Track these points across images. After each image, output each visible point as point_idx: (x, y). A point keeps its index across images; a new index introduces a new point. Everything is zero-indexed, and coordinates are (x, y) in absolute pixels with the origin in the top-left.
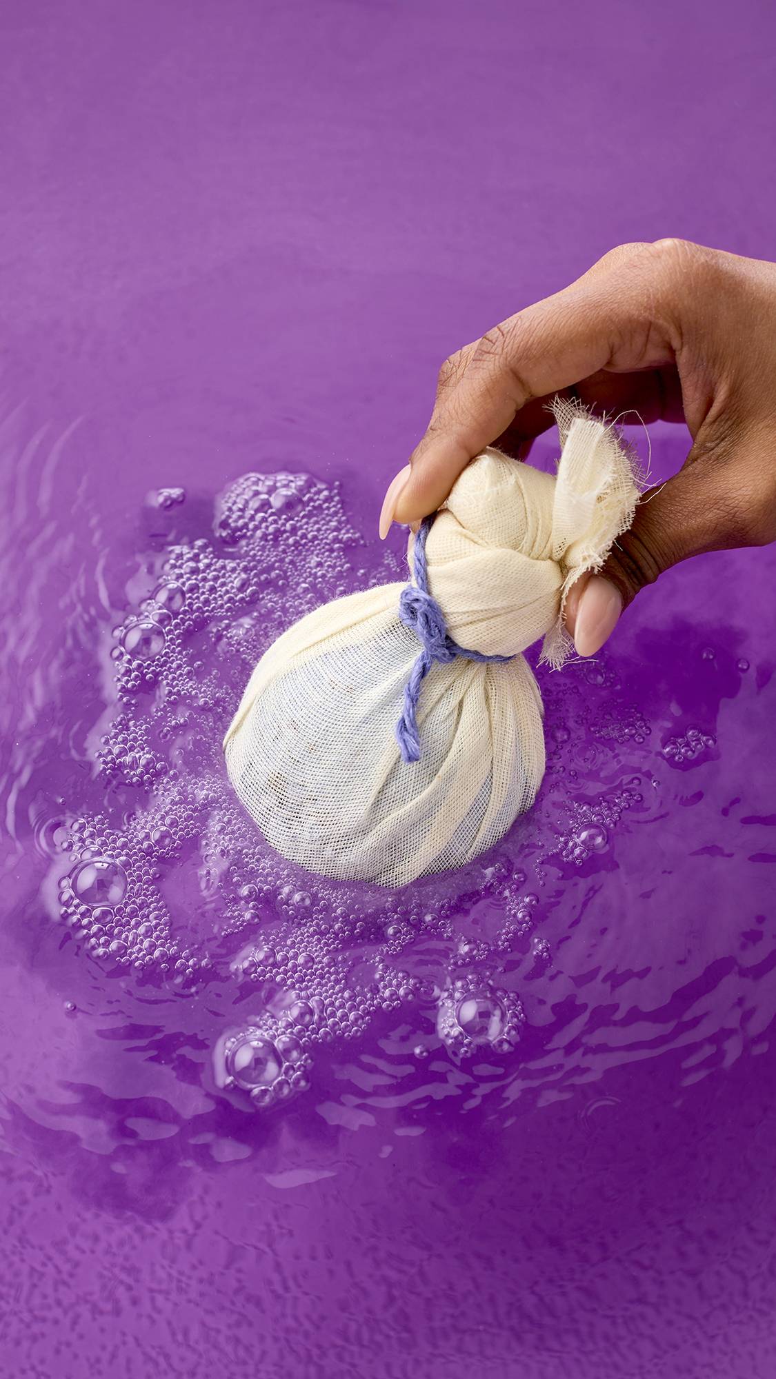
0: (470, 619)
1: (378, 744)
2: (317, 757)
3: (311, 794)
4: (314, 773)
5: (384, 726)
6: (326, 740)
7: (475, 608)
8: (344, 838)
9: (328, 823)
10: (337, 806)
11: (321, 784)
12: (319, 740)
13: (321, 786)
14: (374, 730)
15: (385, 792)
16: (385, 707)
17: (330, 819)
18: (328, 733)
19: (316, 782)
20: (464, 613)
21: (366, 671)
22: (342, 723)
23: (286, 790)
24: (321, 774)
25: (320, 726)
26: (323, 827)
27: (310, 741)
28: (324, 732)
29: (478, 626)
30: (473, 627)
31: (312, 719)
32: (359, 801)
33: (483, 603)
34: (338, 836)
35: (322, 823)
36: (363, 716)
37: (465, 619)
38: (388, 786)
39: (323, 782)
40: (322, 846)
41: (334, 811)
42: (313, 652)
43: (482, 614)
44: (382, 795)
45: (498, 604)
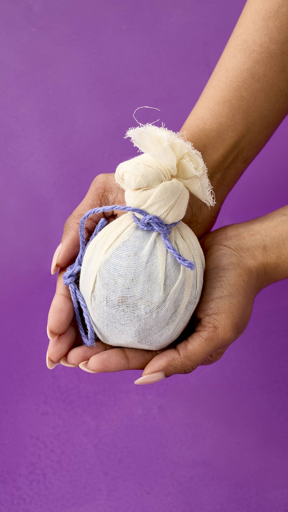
0: (167, 213)
1: (156, 268)
2: (135, 283)
3: (139, 297)
4: (137, 289)
5: (155, 261)
6: (136, 276)
7: (167, 208)
8: (158, 307)
9: (150, 304)
10: (151, 297)
11: (141, 292)
12: (134, 277)
13: (142, 293)
14: (152, 264)
15: (165, 284)
16: (151, 255)
17: (150, 303)
18: (136, 273)
19: (139, 292)
20: (164, 213)
21: (137, 245)
22: (139, 267)
23: (128, 301)
24: (140, 289)
25: (132, 272)
26: (149, 307)
27: (130, 279)
28: (134, 274)
29: (170, 214)
30: (169, 215)
31: (127, 271)
32: (158, 291)
33: (168, 205)
34: (156, 307)
35: (148, 306)
36: (146, 261)
37: (165, 214)
38: (166, 281)
39: (142, 291)
40: (151, 314)
41: (151, 299)
42: (111, 249)
43: (169, 209)
44: (165, 286)
45: (172, 202)
